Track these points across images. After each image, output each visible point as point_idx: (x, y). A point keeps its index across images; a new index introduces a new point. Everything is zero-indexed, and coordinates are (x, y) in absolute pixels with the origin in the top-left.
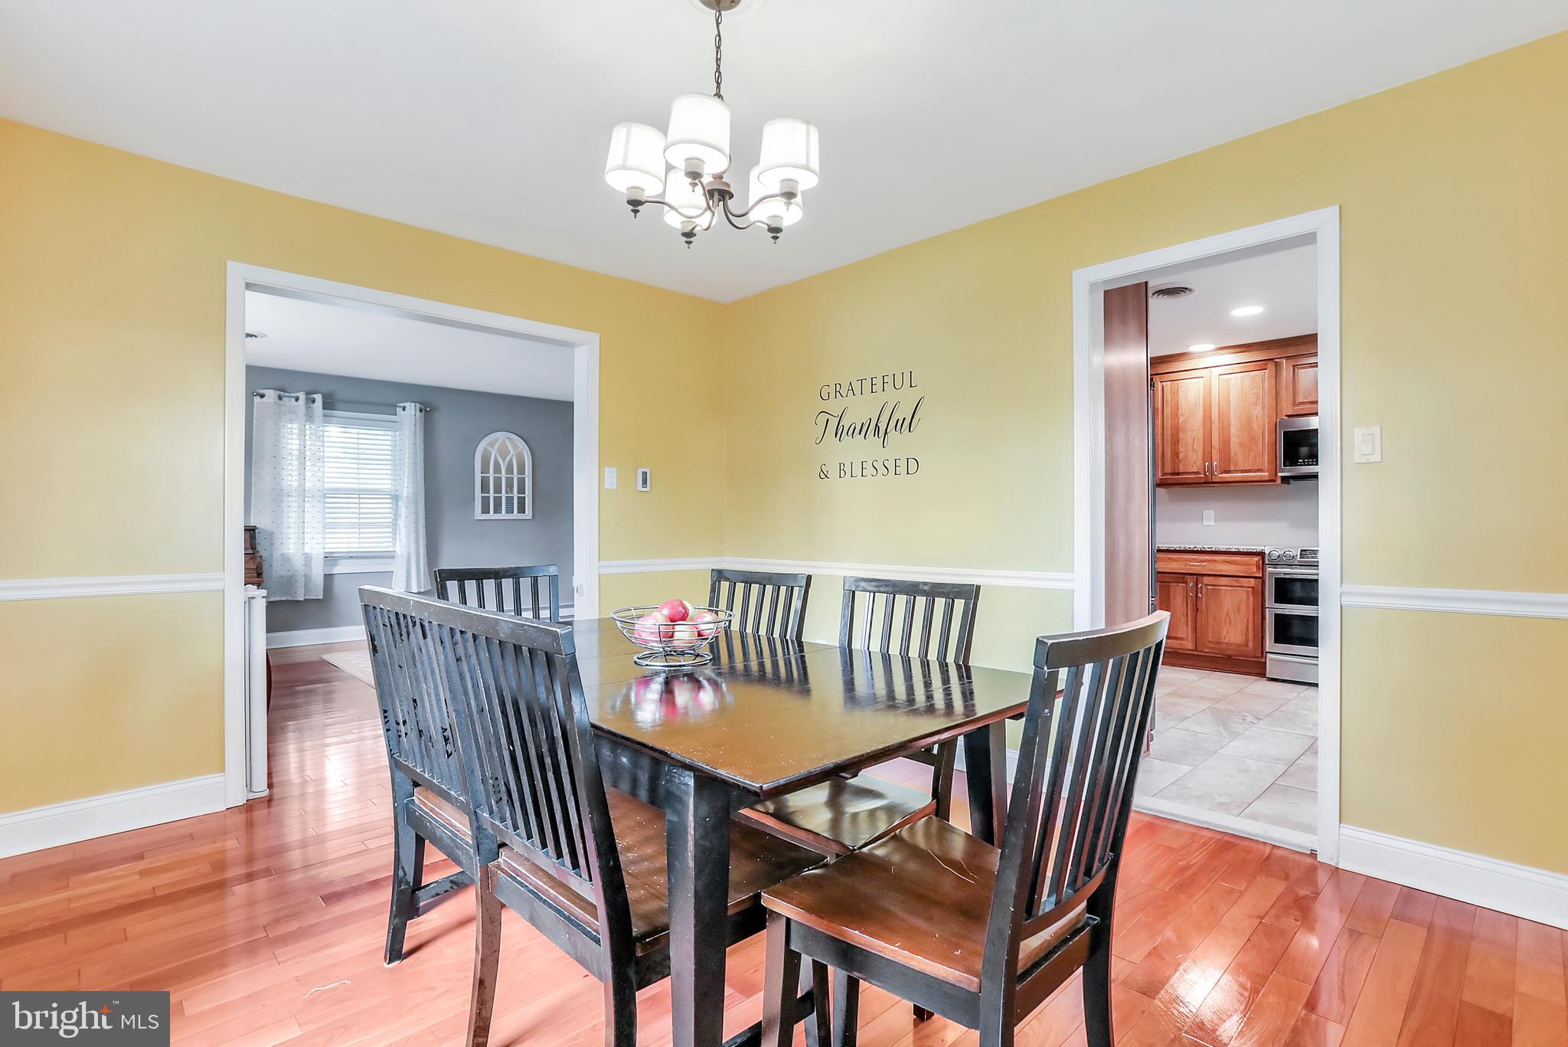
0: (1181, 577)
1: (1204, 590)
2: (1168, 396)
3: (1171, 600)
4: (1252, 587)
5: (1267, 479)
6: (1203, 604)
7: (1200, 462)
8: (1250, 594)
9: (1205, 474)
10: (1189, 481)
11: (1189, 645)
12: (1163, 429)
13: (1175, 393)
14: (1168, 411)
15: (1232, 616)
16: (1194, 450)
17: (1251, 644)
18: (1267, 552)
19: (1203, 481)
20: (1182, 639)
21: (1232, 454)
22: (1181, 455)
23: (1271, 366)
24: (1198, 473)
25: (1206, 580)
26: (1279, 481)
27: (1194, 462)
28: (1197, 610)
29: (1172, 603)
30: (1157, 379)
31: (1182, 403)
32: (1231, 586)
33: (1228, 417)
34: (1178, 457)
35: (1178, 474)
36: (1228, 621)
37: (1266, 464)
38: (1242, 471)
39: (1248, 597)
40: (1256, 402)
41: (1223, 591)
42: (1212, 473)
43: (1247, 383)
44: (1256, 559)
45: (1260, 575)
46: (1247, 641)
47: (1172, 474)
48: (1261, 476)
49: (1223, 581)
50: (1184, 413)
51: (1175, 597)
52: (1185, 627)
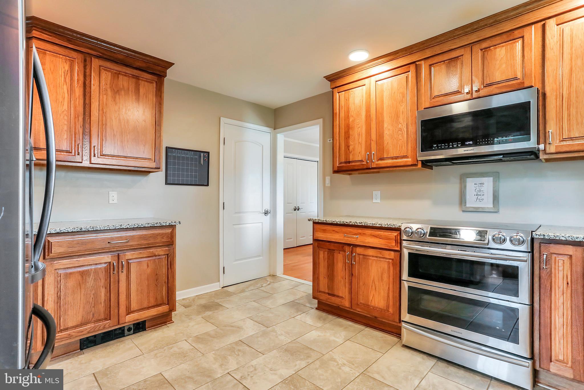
0: (342, 246)
1: (357, 259)
2: (343, 103)
3: (335, 264)
4: (392, 259)
5: (410, 163)
6: (356, 271)
7: (363, 152)
8: (391, 265)
9: (367, 162)
10: (356, 168)
11: (346, 304)
12: (340, 129)
13: (347, 100)
14: (342, 114)
15: (377, 283)
16: (359, 143)
17: (391, 310)
18: (403, 229)
19: (365, 167)
20: (342, 297)
21: (385, 145)
22: (351, 148)
23: (412, 68)
24: (362, 161)
25: (359, 250)
26: (420, 165)
27: (359, 153)
28: (352, 275)
29: (335, 267)
30: (336, 90)
31: (352, 107)
32: (376, 257)
33: (382, 114)
34: (349, 149)
35: (349, 162)
36: (374, 287)
37: (410, 151)
38: (392, 158)
39: (389, 268)
40: (402, 100)
41: (370, 261)
42: (372, 161)
43: (395, 85)
44: (395, 234)
45: (398, 249)
46: (388, 307)
47: (346, 163)
48: (406, 162)
49: (370, 252)
50: (352, 114)
51: (337, 262)
52: (344, 287)
